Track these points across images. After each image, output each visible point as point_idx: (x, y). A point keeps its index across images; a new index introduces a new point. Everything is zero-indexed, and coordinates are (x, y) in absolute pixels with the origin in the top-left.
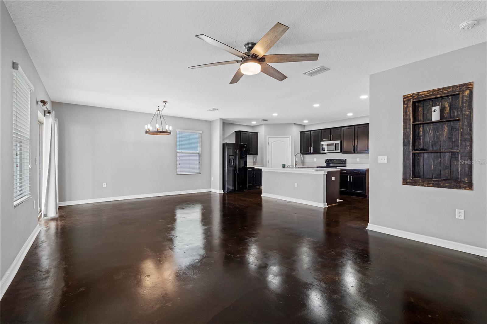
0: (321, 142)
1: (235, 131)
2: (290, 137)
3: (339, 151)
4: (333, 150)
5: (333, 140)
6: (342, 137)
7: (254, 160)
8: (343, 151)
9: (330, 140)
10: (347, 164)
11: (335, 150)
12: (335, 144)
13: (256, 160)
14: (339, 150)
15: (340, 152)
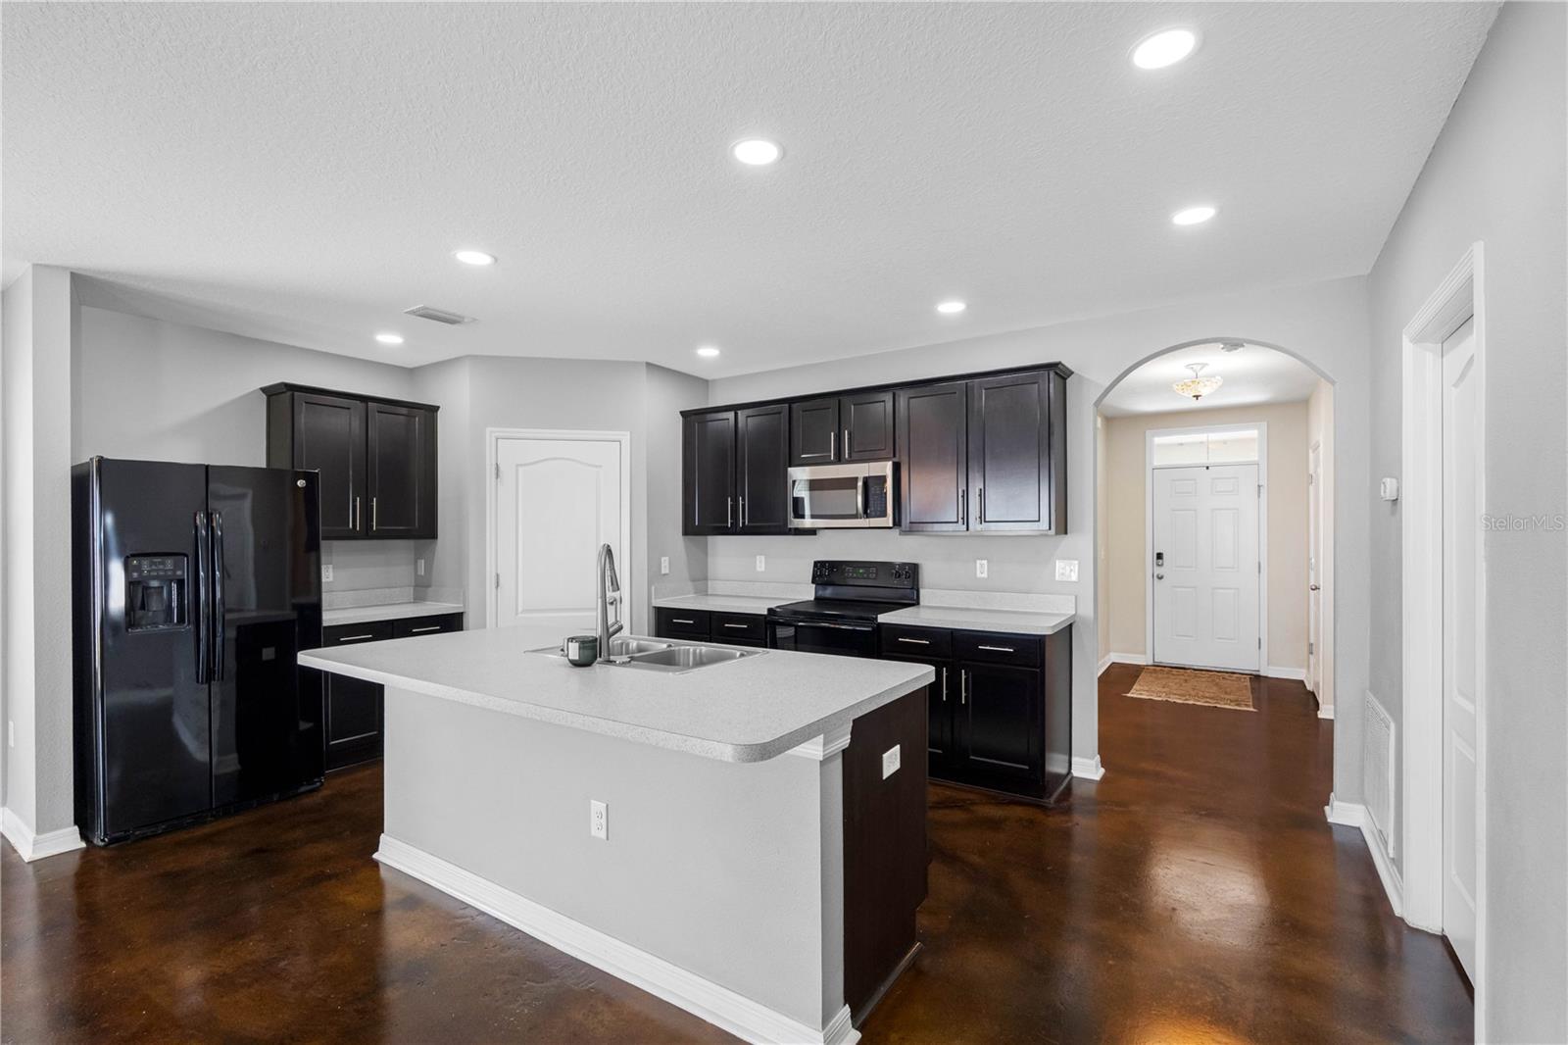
0: (791, 470)
1: (263, 390)
2: (625, 437)
3: (889, 521)
4: (855, 516)
5: (851, 461)
6: (902, 442)
7: (422, 572)
8: (905, 521)
9: (839, 459)
10: (922, 591)
11: (866, 514)
12: (866, 481)
13: (429, 568)
14: (884, 514)
15: (891, 525)
